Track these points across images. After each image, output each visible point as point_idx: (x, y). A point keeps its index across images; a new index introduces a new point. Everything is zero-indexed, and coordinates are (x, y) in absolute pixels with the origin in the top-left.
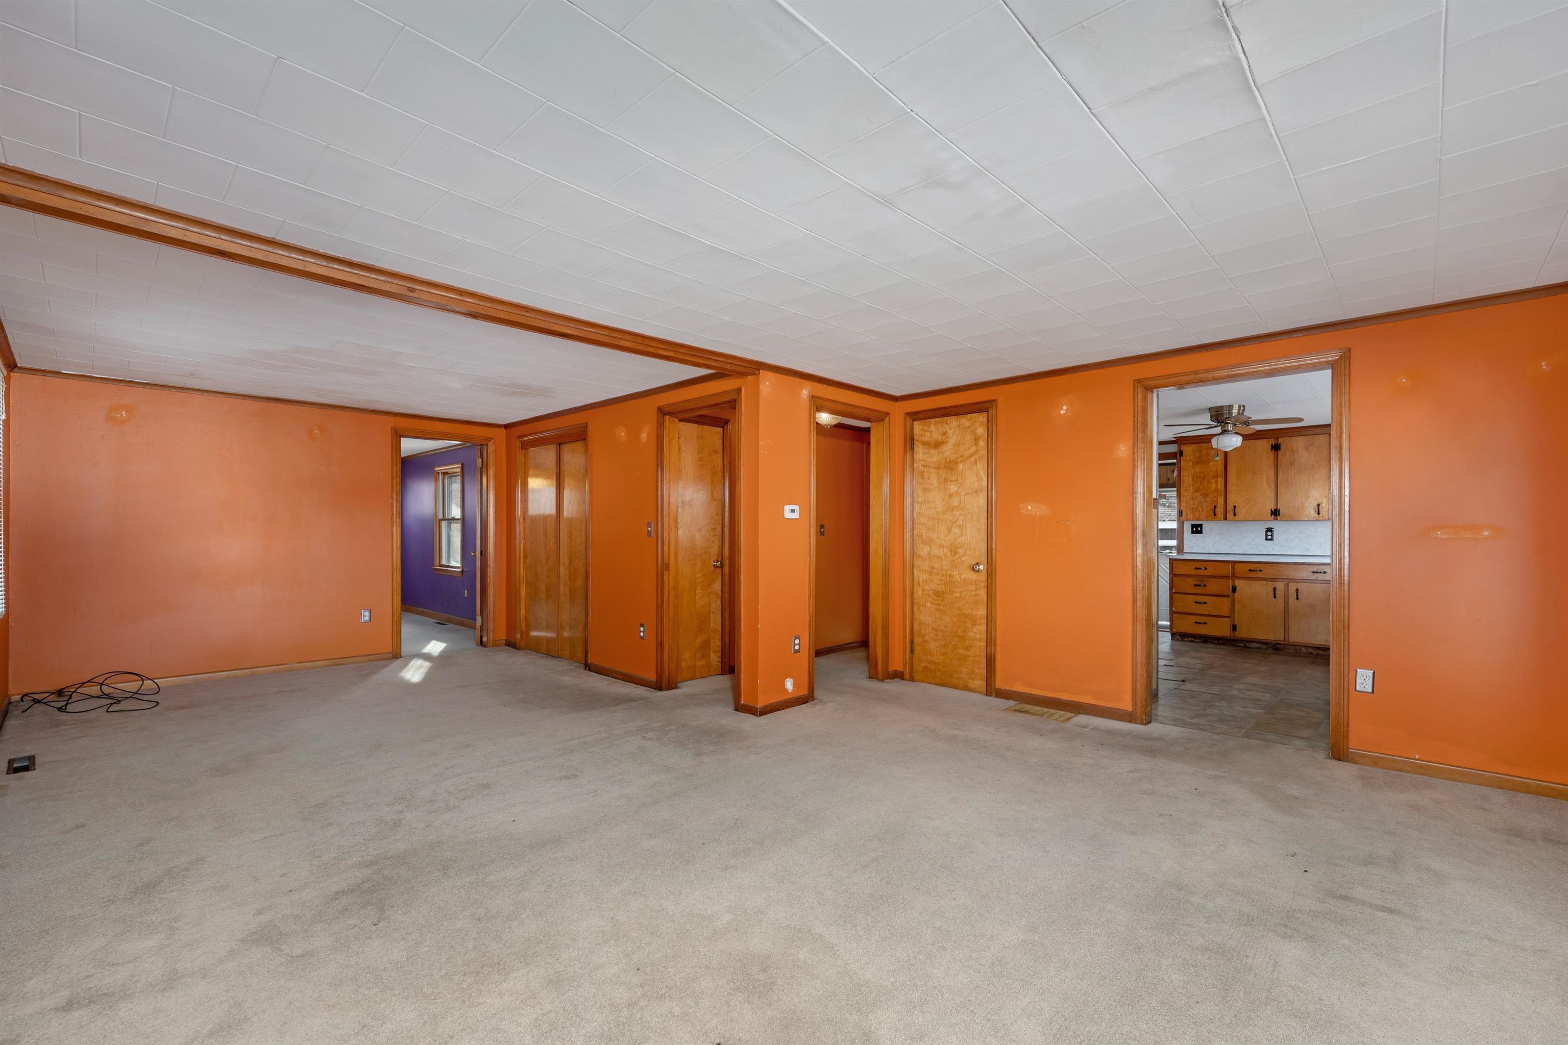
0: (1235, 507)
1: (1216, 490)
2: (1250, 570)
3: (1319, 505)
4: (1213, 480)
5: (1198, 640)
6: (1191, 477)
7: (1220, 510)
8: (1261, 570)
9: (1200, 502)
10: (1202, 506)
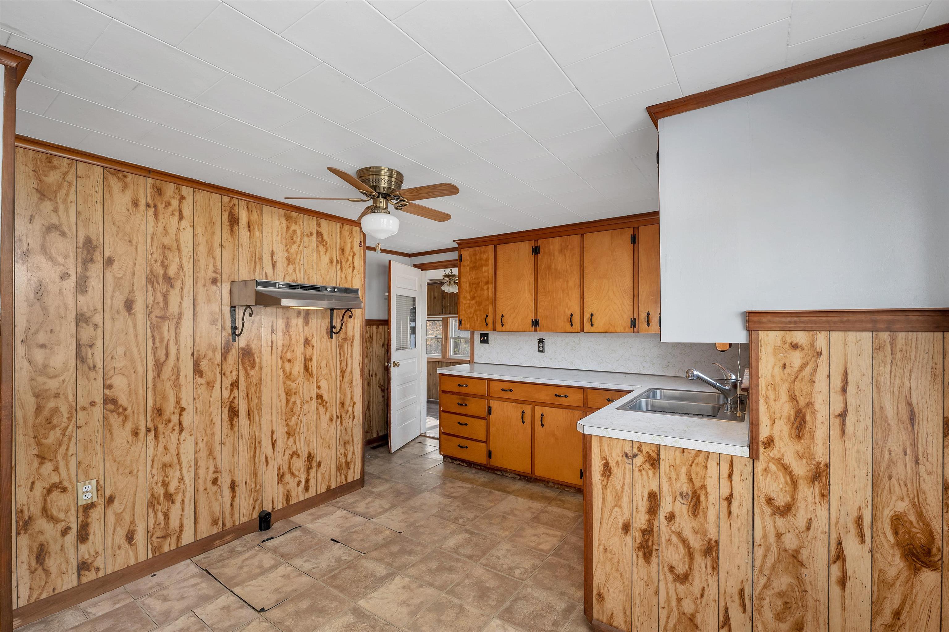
0: (502, 316)
1: (488, 299)
2: (503, 390)
3: (572, 315)
4: (486, 287)
5: (464, 464)
6: (468, 283)
7: (490, 320)
8: (511, 391)
9: (475, 310)
10: (477, 315)
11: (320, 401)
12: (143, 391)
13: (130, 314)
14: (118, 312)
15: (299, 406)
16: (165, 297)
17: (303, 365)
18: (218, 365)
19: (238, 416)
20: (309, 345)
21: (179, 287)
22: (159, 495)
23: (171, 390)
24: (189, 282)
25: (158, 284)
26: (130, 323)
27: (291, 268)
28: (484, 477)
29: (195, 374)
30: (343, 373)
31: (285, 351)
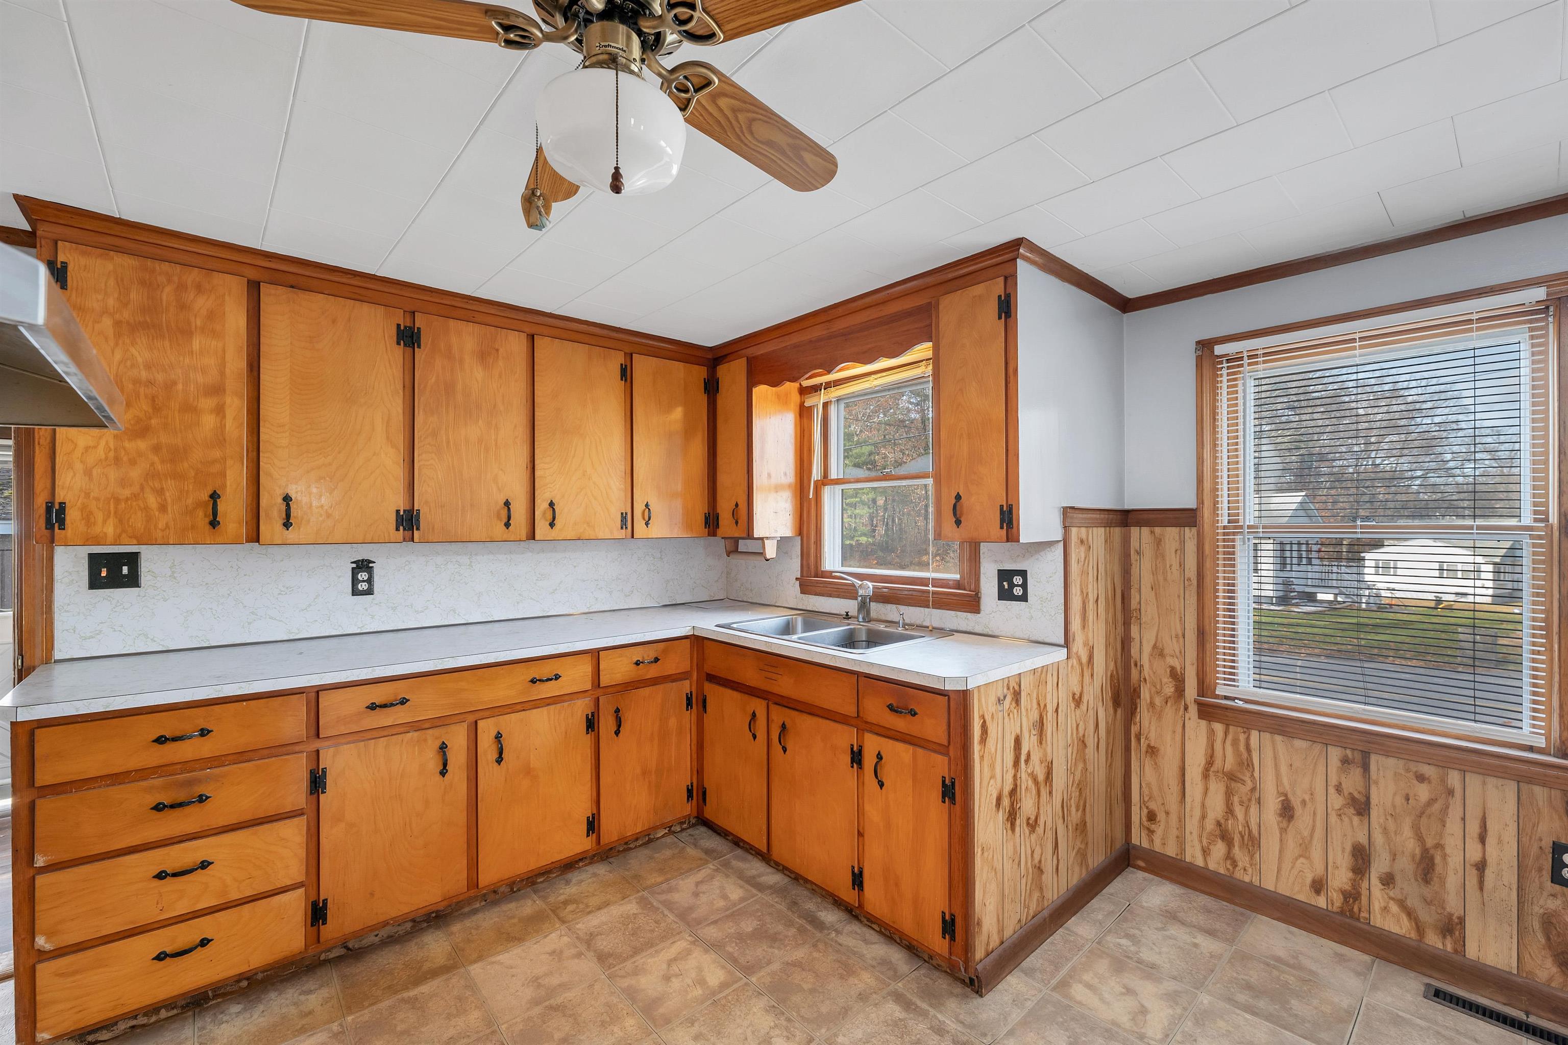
0: (288, 499)
2: (372, 707)
3: (508, 503)
7: (231, 509)
8: (404, 701)
9: (151, 475)
10: (160, 492)
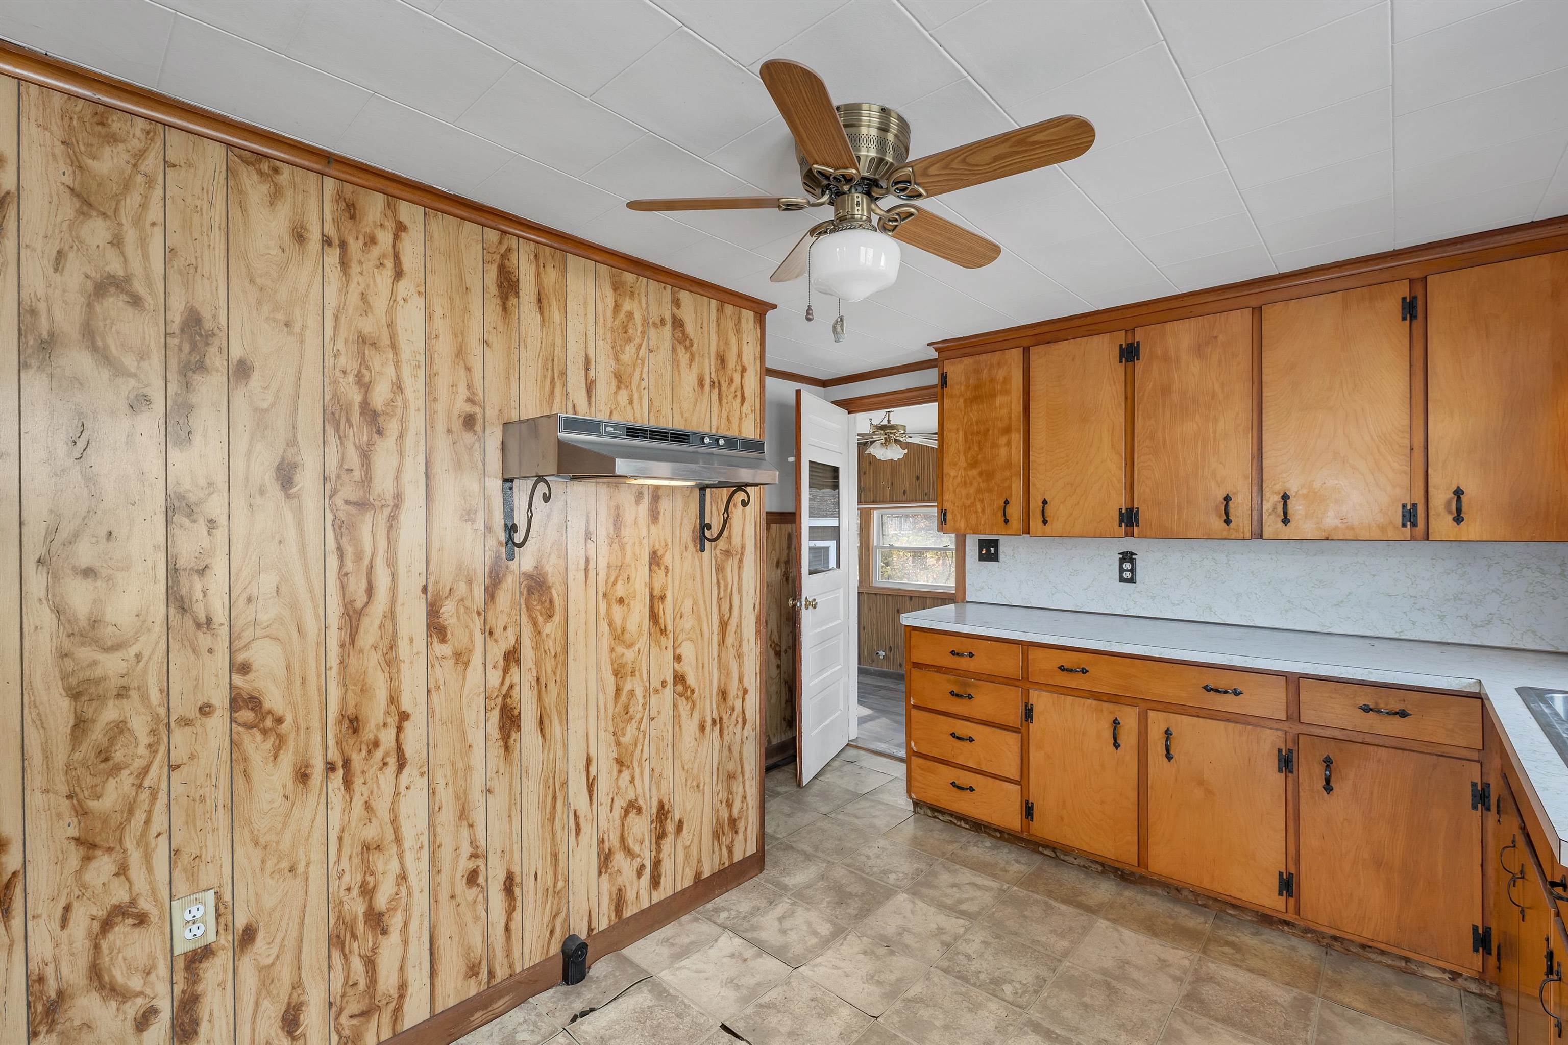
0: (1045, 502)
1: (1009, 465)
2: (1062, 668)
3: (1227, 499)
4: (1003, 440)
5: (963, 824)
6: (961, 434)
7: (1015, 511)
8: (1084, 671)
9: (979, 491)
10: (982, 501)
11: (680, 688)
12: (319, 676)
13: (288, 496)
14: (262, 492)
15: (641, 701)
16: (366, 456)
17: (647, 610)
18: (479, 613)
19: (519, 728)
20: (658, 565)
21: (396, 434)
22: (355, 919)
23: (379, 672)
24: (416, 422)
25: (351, 426)
26: (289, 518)
27: (623, 396)
28: (1018, 862)
29: (429, 635)
30: (724, 625)
31: (612, 579)
